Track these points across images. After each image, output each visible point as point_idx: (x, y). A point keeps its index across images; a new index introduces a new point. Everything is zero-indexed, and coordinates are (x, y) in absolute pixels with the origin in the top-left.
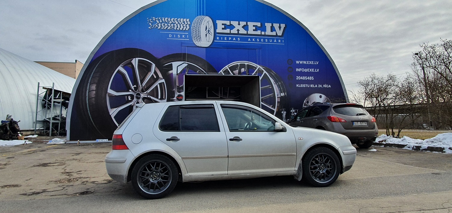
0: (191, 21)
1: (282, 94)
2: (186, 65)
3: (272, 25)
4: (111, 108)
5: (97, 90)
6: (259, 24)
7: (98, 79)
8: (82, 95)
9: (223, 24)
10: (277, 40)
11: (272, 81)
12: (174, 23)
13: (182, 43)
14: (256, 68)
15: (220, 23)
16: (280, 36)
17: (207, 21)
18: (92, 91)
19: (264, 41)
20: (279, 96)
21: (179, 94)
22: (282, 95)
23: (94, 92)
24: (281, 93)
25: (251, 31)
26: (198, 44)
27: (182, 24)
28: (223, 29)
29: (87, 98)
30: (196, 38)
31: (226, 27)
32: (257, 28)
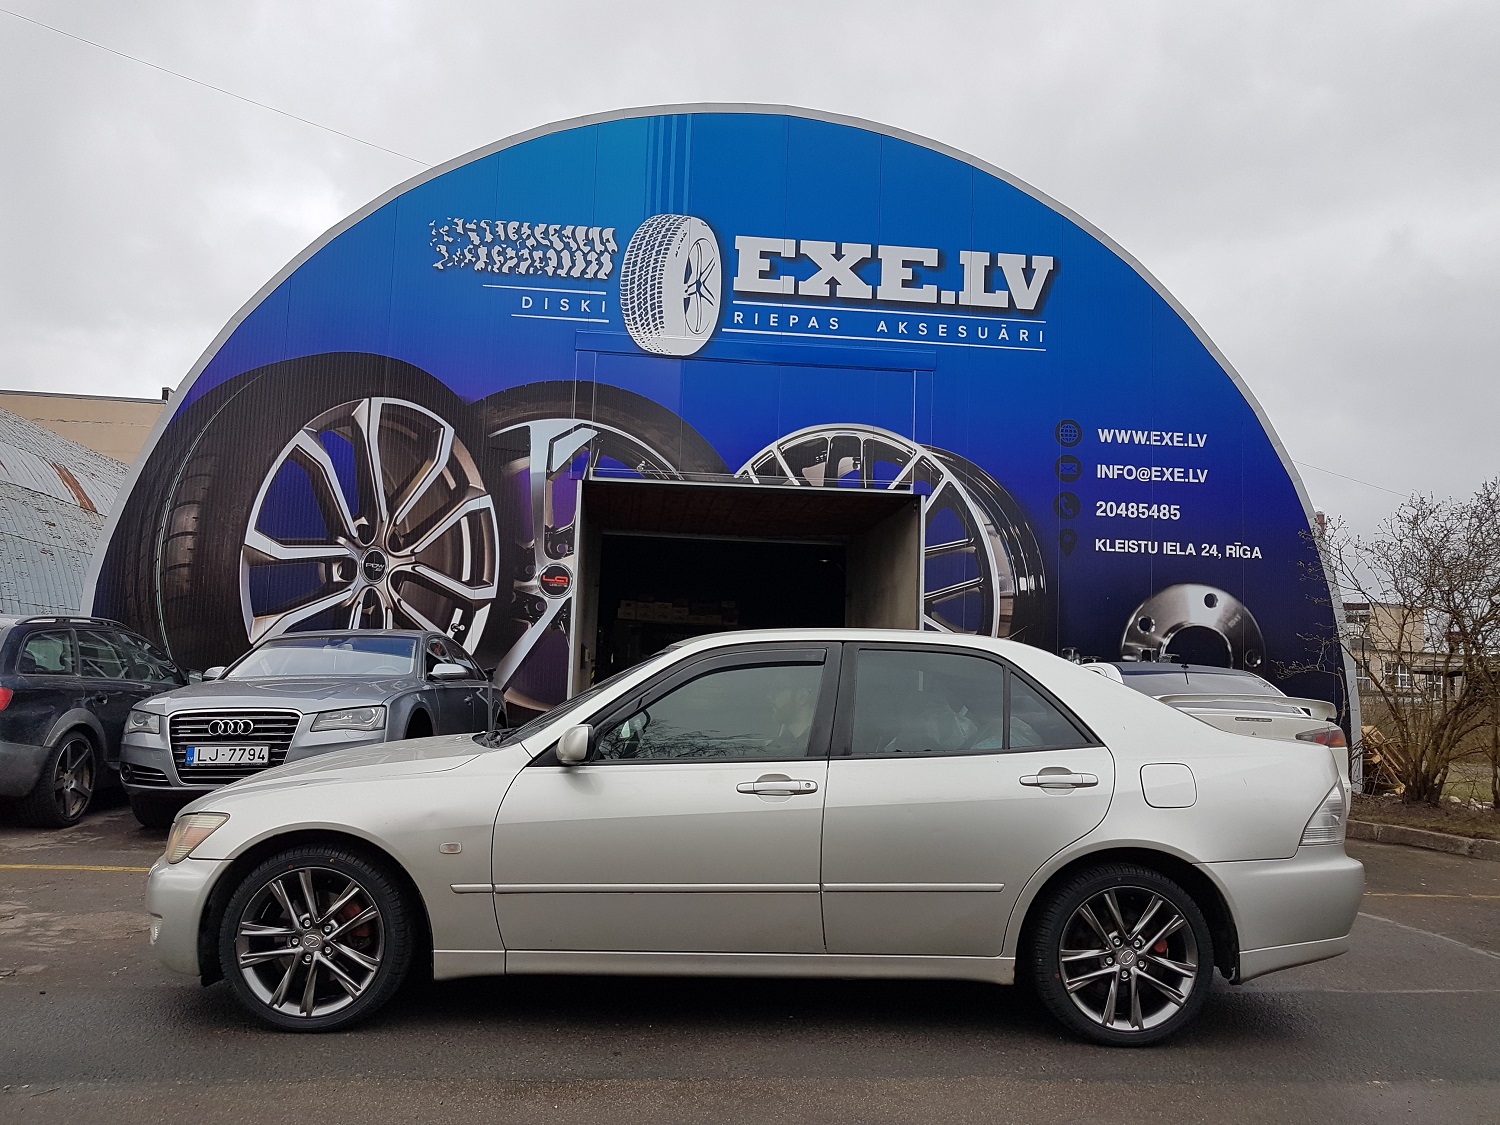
0: (622, 239)
1: (1023, 584)
2: (588, 435)
3: (993, 260)
4: (257, 614)
5: (201, 534)
6: (929, 257)
7: (206, 482)
8: (138, 548)
9: (763, 255)
10: (1013, 330)
11: (980, 518)
12: (546, 248)
13: (578, 335)
14: (907, 459)
16: (1025, 313)
17: (694, 239)
18: (178, 535)
19: (952, 334)
20: (1011, 591)
21: (550, 562)
22: (1023, 587)
23: (189, 542)
24: (1022, 580)
25: (891, 287)
27: (579, 250)
29: (159, 563)
30: (640, 315)
31: (777, 266)
32: (919, 275)
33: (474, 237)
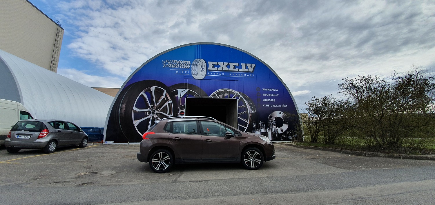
0: (191, 62)
1: (253, 112)
2: (187, 91)
3: (246, 64)
4: (135, 120)
5: (126, 108)
6: (237, 64)
7: (127, 100)
8: (116, 111)
9: (212, 64)
10: (249, 75)
11: (246, 102)
12: (180, 64)
13: (185, 77)
14: (235, 94)
15: (210, 63)
16: (251, 72)
17: (202, 62)
18: (122, 108)
20: (251, 113)
21: (181, 110)
23: (124, 109)
25: (231, 69)
26: (195, 77)
27: (185, 64)
28: (212, 67)
29: (119, 113)
30: (194, 73)
31: (214, 66)
32: (235, 67)
33: (169, 63)
